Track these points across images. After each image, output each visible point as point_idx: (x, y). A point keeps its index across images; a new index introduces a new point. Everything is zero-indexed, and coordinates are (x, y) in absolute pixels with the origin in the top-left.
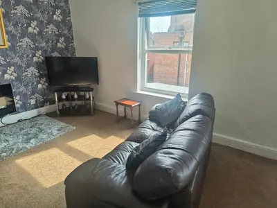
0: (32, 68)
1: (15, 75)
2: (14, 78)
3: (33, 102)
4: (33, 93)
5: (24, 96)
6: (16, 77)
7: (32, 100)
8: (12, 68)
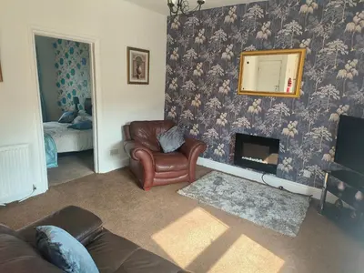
0: (322, 129)
1: (296, 131)
2: (293, 135)
3: (307, 174)
4: (311, 162)
5: (298, 161)
6: (295, 135)
7: (305, 171)
8: (295, 123)
